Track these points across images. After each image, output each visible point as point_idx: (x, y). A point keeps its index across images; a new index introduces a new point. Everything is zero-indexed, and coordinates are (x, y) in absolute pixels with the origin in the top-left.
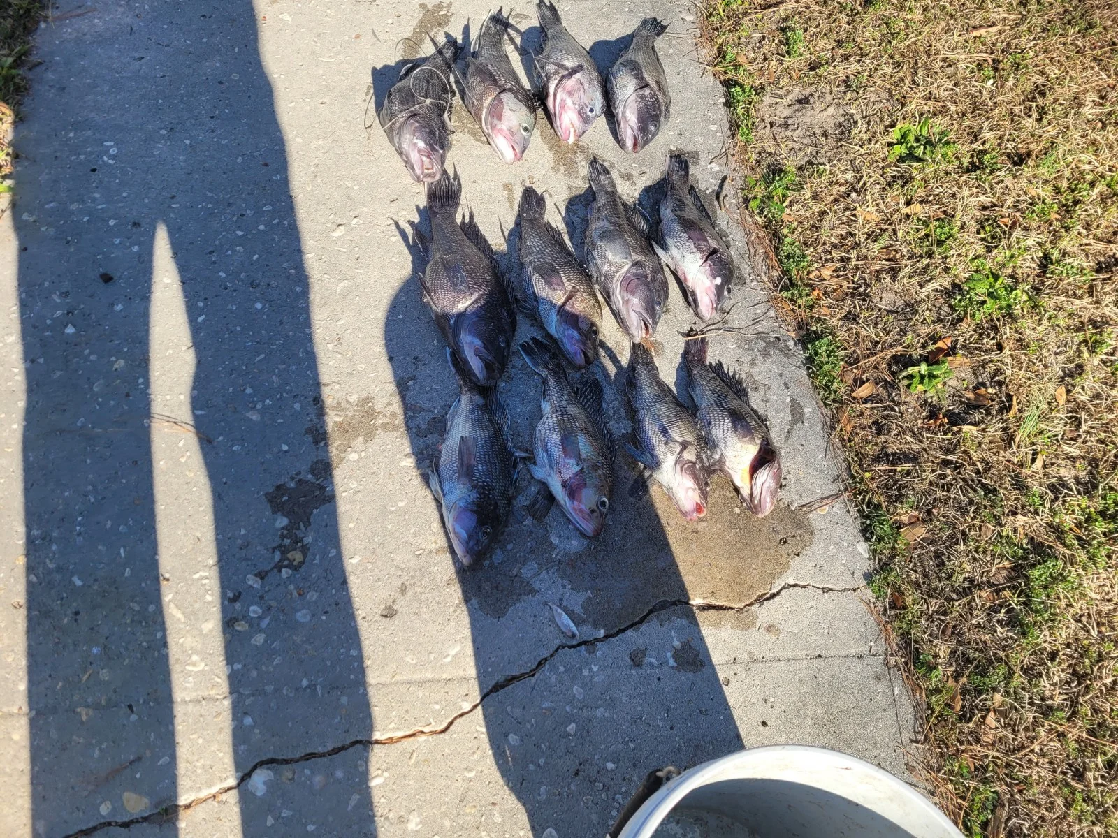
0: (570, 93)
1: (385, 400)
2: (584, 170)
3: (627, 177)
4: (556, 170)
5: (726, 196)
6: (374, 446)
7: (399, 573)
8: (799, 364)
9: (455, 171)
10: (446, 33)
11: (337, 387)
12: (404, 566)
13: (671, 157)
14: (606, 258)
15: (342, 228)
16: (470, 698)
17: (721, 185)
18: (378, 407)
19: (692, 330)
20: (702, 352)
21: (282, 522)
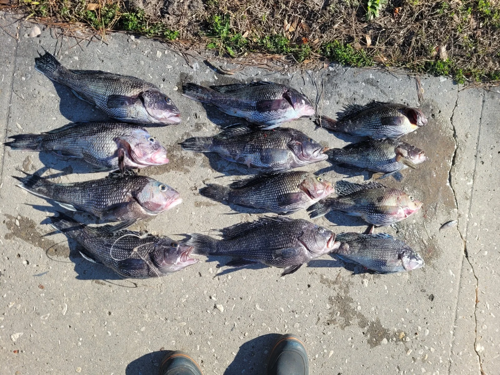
0: (145, 154)
1: (332, 291)
2: (189, 154)
3: (198, 127)
4: (187, 171)
5: (221, 67)
6: (355, 298)
7: (416, 292)
8: (344, 70)
9: (181, 235)
10: (42, 223)
11: (321, 314)
12: (414, 290)
13: (184, 93)
14: (283, 164)
15: (218, 306)
16: (469, 269)
17: (213, 67)
18: (335, 294)
19: (315, 122)
20: (330, 121)
21: (385, 341)
